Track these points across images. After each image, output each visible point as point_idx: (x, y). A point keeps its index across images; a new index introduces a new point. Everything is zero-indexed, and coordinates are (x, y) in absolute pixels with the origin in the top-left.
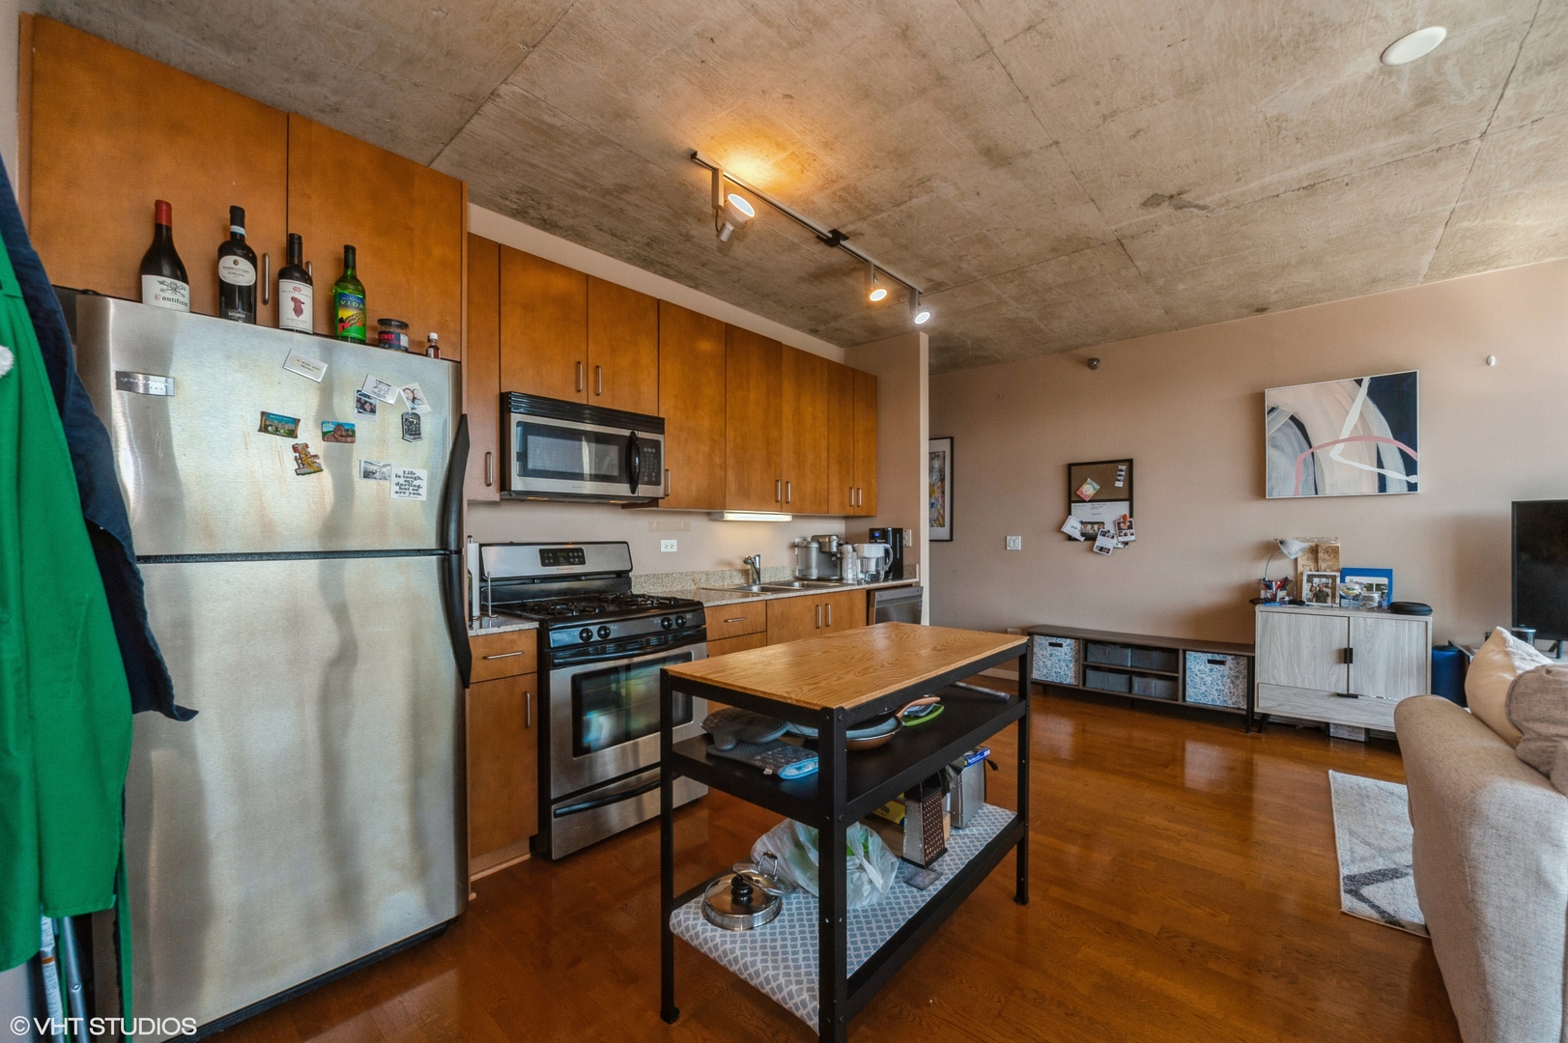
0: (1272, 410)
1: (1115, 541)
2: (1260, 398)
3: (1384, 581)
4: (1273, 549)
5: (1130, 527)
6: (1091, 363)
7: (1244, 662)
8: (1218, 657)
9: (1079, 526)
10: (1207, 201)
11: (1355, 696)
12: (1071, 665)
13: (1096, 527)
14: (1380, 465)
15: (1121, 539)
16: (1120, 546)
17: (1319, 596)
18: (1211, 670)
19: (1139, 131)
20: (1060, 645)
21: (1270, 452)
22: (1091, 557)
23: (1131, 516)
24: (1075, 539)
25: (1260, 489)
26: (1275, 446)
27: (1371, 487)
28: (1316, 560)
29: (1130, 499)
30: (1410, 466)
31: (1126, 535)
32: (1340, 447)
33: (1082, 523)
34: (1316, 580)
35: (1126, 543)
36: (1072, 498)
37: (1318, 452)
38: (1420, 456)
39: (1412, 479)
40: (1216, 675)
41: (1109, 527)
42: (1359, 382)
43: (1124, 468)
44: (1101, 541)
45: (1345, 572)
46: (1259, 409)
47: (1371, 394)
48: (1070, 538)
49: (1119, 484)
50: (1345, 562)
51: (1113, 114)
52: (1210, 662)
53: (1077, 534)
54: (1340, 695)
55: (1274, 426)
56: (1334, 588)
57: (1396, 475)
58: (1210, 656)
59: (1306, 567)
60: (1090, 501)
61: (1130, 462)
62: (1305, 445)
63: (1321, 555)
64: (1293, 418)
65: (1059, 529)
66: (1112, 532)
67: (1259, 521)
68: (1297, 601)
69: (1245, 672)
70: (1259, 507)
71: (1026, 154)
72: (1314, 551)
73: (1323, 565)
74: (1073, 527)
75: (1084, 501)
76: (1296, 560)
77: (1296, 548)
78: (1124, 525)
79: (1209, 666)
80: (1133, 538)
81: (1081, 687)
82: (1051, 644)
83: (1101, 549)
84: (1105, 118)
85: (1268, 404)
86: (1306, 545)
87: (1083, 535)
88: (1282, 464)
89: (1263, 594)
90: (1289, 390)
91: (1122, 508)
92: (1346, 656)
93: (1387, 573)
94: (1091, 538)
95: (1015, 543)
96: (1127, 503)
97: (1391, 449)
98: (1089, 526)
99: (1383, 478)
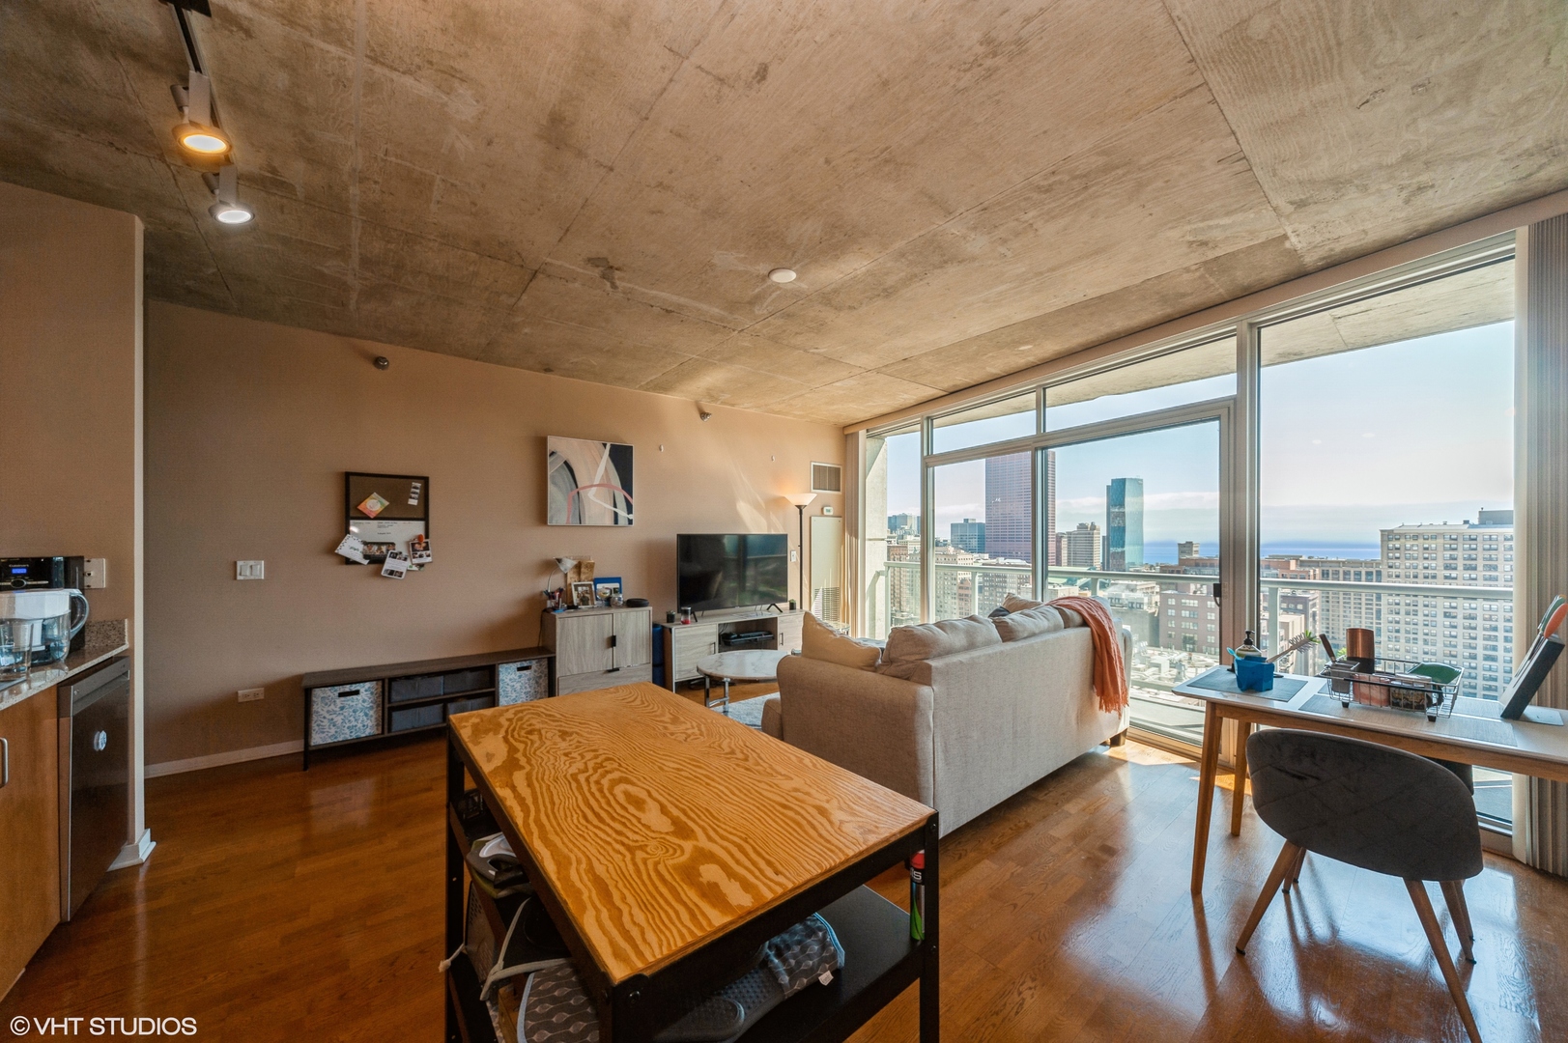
0: (552, 453)
1: (408, 563)
2: (541, 443)
3: (617, 585)
4: (552, 565)
5: (426, 548)
6: (378, 362)
7: (545, 663)
8: (525, 664)
9: (361, 547)
10: (618, 283)
11: (617, 669)
12: (371, 713)
13: (384, 548)
14: (615, 506)
15: (415, 561)
16: (415, 568)
17: (584, 600)
18: (520, 677)
20: (357, 693)
21: (551, 487)
22: (377, 583)
23: (427, 537)
24: (355, 563)
25: (542, 516)
26: (554, 483)
27: (609, 521)
28: (579, 573)
29: (425, 518)
30: (630, 510)
31: (421, 556)
32: (594, 489)
33: (365, 543)
34: (580, 589)
35: (421, 566)
36: (350, 512)
37: (581, 492)
38: (634, 502)
39: (631, 517)
40: (524, 680)
41: (400, 548)
42: (605, 445)
43: (419, 485)
44: (390, 564)
45: (597, 581)
46: (541, 451)
47: (611, 455)
48: (348, 561)
49: (413, 502)
50: (597, 574)
51: (668, 188)
52: (519, 669)
53: (358, 557)
54: (610, 671)
55: (553, 467)
56: (591, 593)
57: (622, 513)
58: (519, 665)
59: (572, 579)
60: (375, 519)
61: (425, 480)
62: (574, 485)
63: (583, 570)
64: (566, 463)
65: (331, 549)
66: (405, 553)
67: (542, 543)
68: (572, 607)
69: (546, 671)
70: (540, 532)
71: (580, 154)
72: (578, 567)
73: (583, 577)
74: (351, 547)
75: (367, 518)
76: (566, 575)
77: (569, 564)
78: (417, 546)
79: (518, 673)
80: (429, 559)
81: (386, 734)
82: (341, 695)
83: (392, 573)
85: (550, 447)
86: (575, 563)
87: (366, 557)
88: (557, 495)
89: (550, 604)
90: (564, 440)
91: (416, 528)
92: (612, 641)
93: (618, 580)
94: (377, 561)
95: (253, 570)
96: (422, 523)
97: (620, 494)
98: (375, 548)
99: (616, 514)
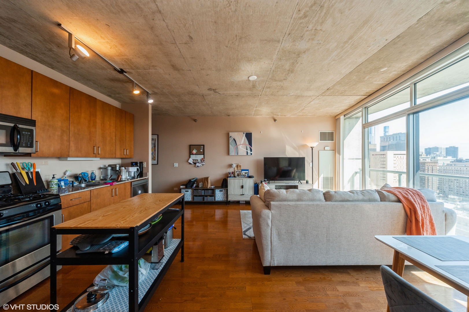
0: (231, 137)
1: (200, 164)
2: (228, 134)
3: (247, 172)
4: (230, 166)
5: (204, 161)
6: (195, 120)
7: (226, 190)
8: (221, 190)
9: (192, 161)
10: (220, 93)
11: (244, 195)
12: (191, 196)
13: (196, 161)
14: (247, 150)
15: (202, 164)
16: (202, 165)
17: (238, 175)
18: (220, 193)
19: (208, 75)
20: (188, 191)
21: (230, 145)
22: (195, 168)
23: (204, 158)
24: (191, 164)
25: (228, 154)
26: (231, 145)
27: (245, 154)
28: (238, 168)
29: (204, 154)
30: (251, 151)
31: (203, 163)
32: (241, 145)
33: (193, 160)
34: (238, 172)
35: (203, 165)
36: (191, 153)
37: (238, 146)
38: (252, 148)
39: (251, 152)
40: (221, 194)
41: (199, 161)
42: (244, 133)
43: (202, 147)
44: (197, 164)
45: (242, 170)
46: (228, 137)
47: (246, 136)
48: (190, 164)
49: (201, 151)
50: (242, 168)
51: (203, 69)
52: (220, 191)
53: (192, 163)
54: (241, 195)
55: (231, 140)
56: (240, 174)
57: (249, 152)
58: (220, 190)
59: (236, 170)
60: (195, 154)
61: (204, 146)
62: (236, 145)
63: (238, 167)
64: (234, 139)
65: (187, 161)
66: (200, 162)
67: (228, 160)
68: (235, 177)
69: (226, 192)
70: (228, 157)
71: (183, 70)
72: (237, 166)
73: (239, 169)
74: (191, 161)
75: (193, 154)
76: (234, 168)
77: (234, 166)
78: (202, 160)
79: (220, 192)
80: (204, 163)
81: (193, 201)
82: (186, 191)
83: (197, 166)
84: (201, 69)
85: (230, 136)
86: (236, 165)
87: (193, 163)
88: (232, 147)
89: (229, 175)
90: (233, 133)
91: (202, 156)
92: (242, 187)
93: (248, 170)
94: (195, 164)
95: (176, 165)
96: (203, 155)
97: (248, 146)
98: (195, 161)
99: (247, 152)
